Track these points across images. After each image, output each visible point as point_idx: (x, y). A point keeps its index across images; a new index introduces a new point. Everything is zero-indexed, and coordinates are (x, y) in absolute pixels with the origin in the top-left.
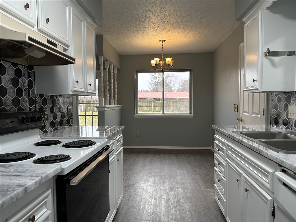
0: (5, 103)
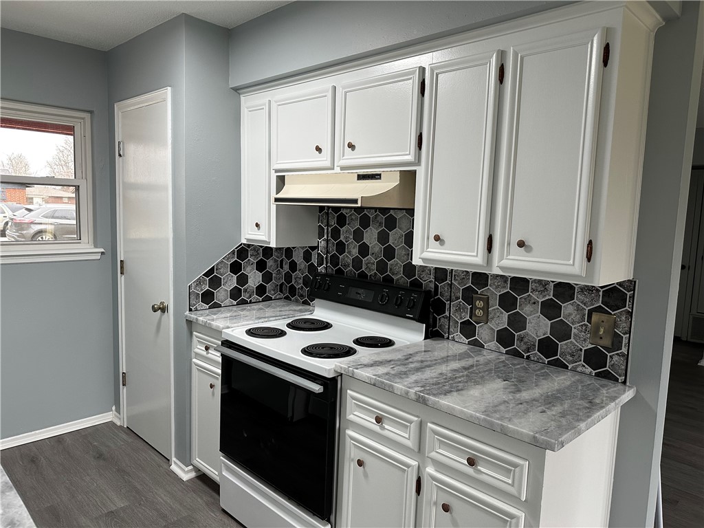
0: (391, 269)
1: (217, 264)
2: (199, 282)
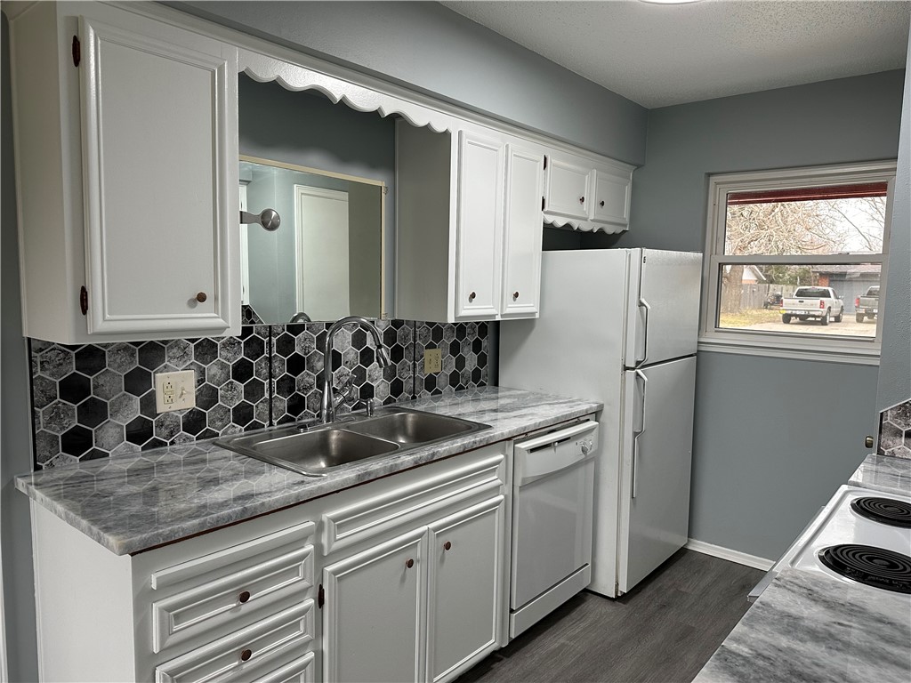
2: (902, 412)
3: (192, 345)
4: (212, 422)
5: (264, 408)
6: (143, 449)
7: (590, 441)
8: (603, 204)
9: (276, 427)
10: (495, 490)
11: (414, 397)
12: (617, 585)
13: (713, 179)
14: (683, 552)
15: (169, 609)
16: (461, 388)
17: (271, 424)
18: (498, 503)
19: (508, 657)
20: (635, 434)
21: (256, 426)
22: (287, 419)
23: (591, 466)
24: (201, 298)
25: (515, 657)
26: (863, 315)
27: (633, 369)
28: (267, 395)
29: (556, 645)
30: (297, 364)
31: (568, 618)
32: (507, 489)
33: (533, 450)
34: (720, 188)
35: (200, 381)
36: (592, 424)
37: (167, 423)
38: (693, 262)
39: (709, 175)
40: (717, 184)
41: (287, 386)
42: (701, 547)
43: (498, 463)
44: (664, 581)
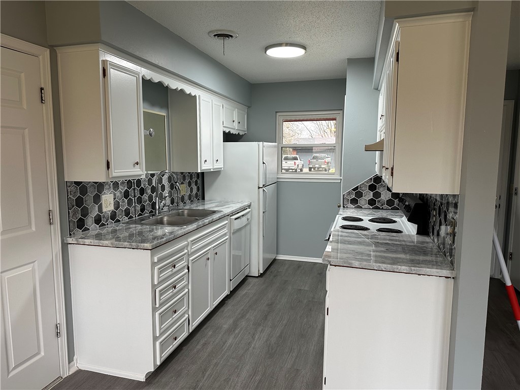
1: (361, 185)
2: (349, 193)
3: (112, 184)
4: (118, 216)
5: (133, 209)
6: (99, 227)
7: (249, 216)
8: (239, 123)
9: (137, 218)
10: (225, 235)
11: (178, 205)
12: (259, 271)
13: (278, 114)
14: (275, 260)
15: (159, 269)
16: (192, 201)
17: (135, 217)
18: (227, 239)
19: (230, 298)
20: (264, 212)
21: (131, 217)
22: (140, 215)
23: (249, 225)
24: (137, 163)
25: (232, 298)
26: (312, 168)
27: (262, 188)
28: (134, 205)
29: (244, 293)
30: (142, 191)
31: (244, 285)
32: (228, 234)
33: (235, 219)
34: (280, 117)
35: (115, 199)
36: (248, 210)
37: (106, 216)
38: (275, 147)
39: (276, 112)
40: (279, 116)
41: (140, 200)
42: (281, 257)
43: (226, 224)
44: (272, 269)
